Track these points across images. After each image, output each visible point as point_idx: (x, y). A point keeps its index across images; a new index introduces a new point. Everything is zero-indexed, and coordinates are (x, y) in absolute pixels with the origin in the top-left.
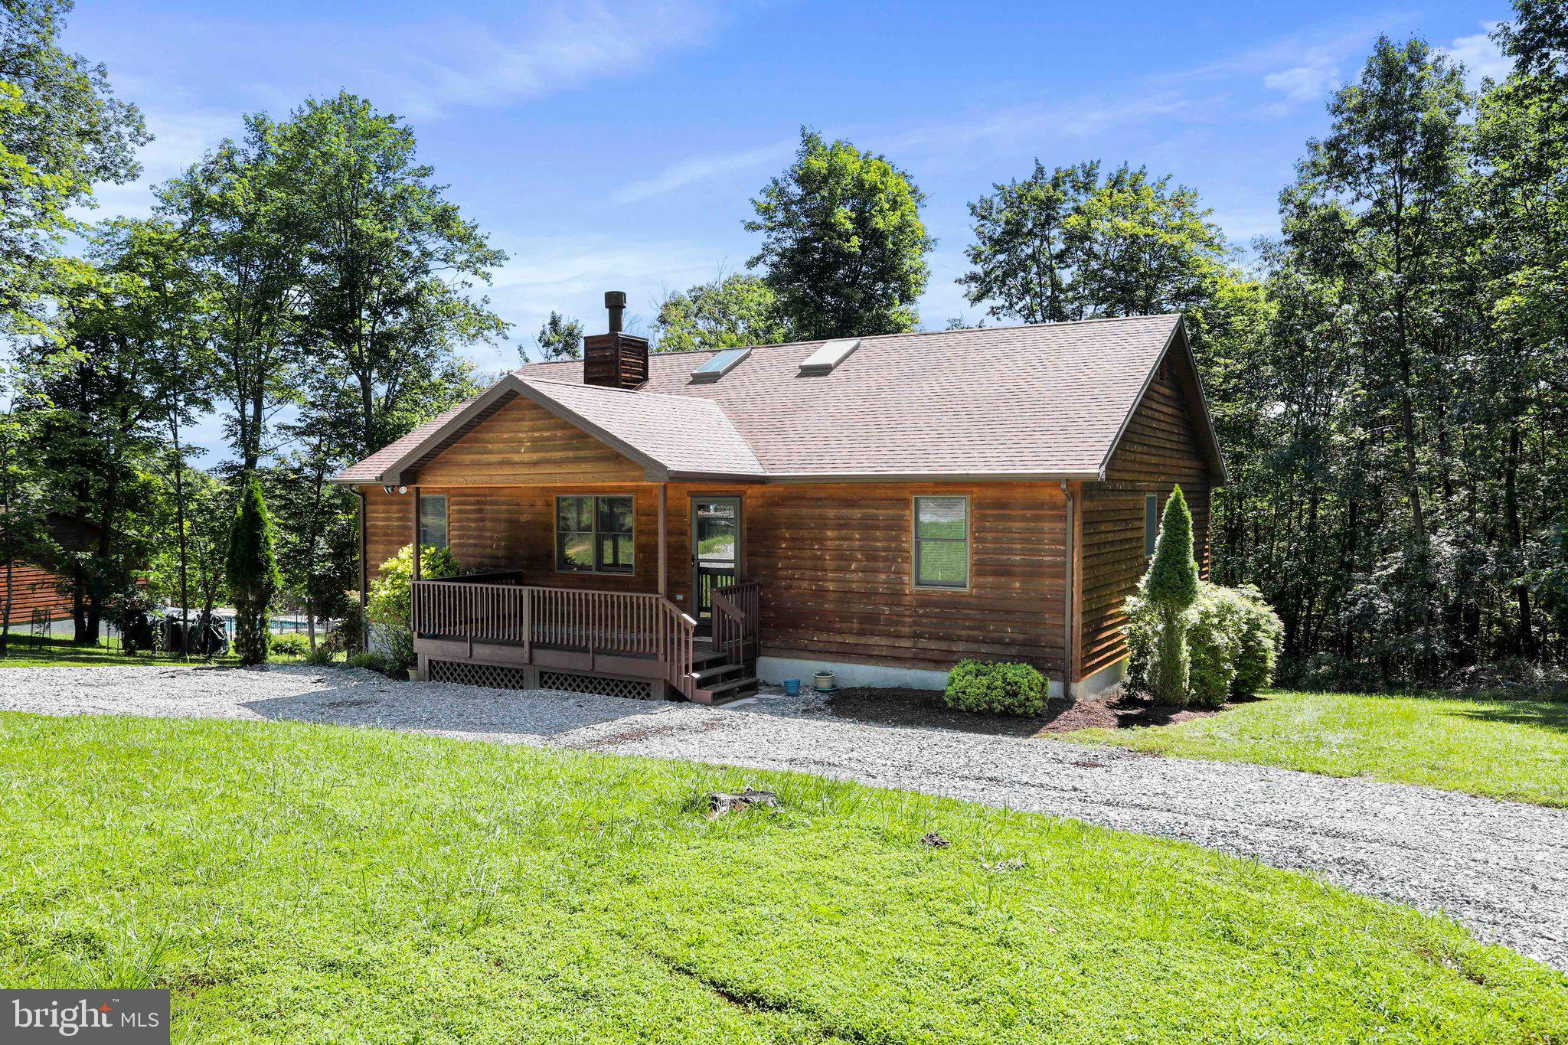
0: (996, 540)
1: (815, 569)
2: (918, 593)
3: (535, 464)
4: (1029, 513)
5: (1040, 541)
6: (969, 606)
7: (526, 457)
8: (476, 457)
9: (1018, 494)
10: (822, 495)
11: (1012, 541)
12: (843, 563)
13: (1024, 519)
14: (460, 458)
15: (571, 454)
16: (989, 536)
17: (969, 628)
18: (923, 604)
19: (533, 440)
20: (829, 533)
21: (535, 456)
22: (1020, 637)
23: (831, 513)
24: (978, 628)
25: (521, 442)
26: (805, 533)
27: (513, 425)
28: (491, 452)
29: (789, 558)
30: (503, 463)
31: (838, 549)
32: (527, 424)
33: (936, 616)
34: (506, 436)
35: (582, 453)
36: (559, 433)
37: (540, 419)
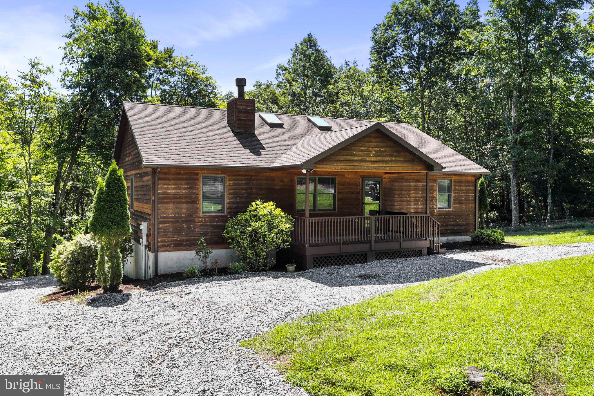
0: (459, 193)
1: (408, 205)
2: (439, 211)
3: (377, 162)
4: (466, 184)
5: (469, 193)
6: (452, 215)
7: (373, 159)
8: (347, 158)
9: (464, 178)
10: (410, 177)
11: (462, 193)
12: (416, 202)
13: (465, 186)
14: (337, 157)
15: (393, 159)
16: (457, 191)
17: (452, 221)
18: (440, 215)
19: (377, 151)
20: (412, 192)
21: (377, 159)
22: (464, 223)
23: (412, 184)
24: (454, 221)
25: (370, 151)
26: (404, 192)
27: (367, 144)
28: (355, 155)
29: (398, 201)
30: (361, 161)
31: (415, 197)
32: (372, 144)
33: (444, 218)
34: (362, 148)
35: (398, 159)
36: (388, 149)
37: (379, 142)
